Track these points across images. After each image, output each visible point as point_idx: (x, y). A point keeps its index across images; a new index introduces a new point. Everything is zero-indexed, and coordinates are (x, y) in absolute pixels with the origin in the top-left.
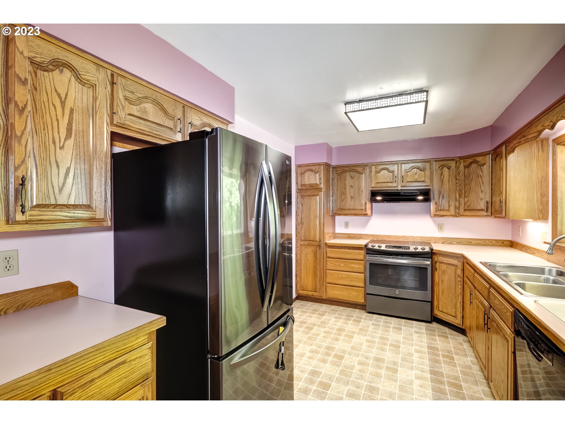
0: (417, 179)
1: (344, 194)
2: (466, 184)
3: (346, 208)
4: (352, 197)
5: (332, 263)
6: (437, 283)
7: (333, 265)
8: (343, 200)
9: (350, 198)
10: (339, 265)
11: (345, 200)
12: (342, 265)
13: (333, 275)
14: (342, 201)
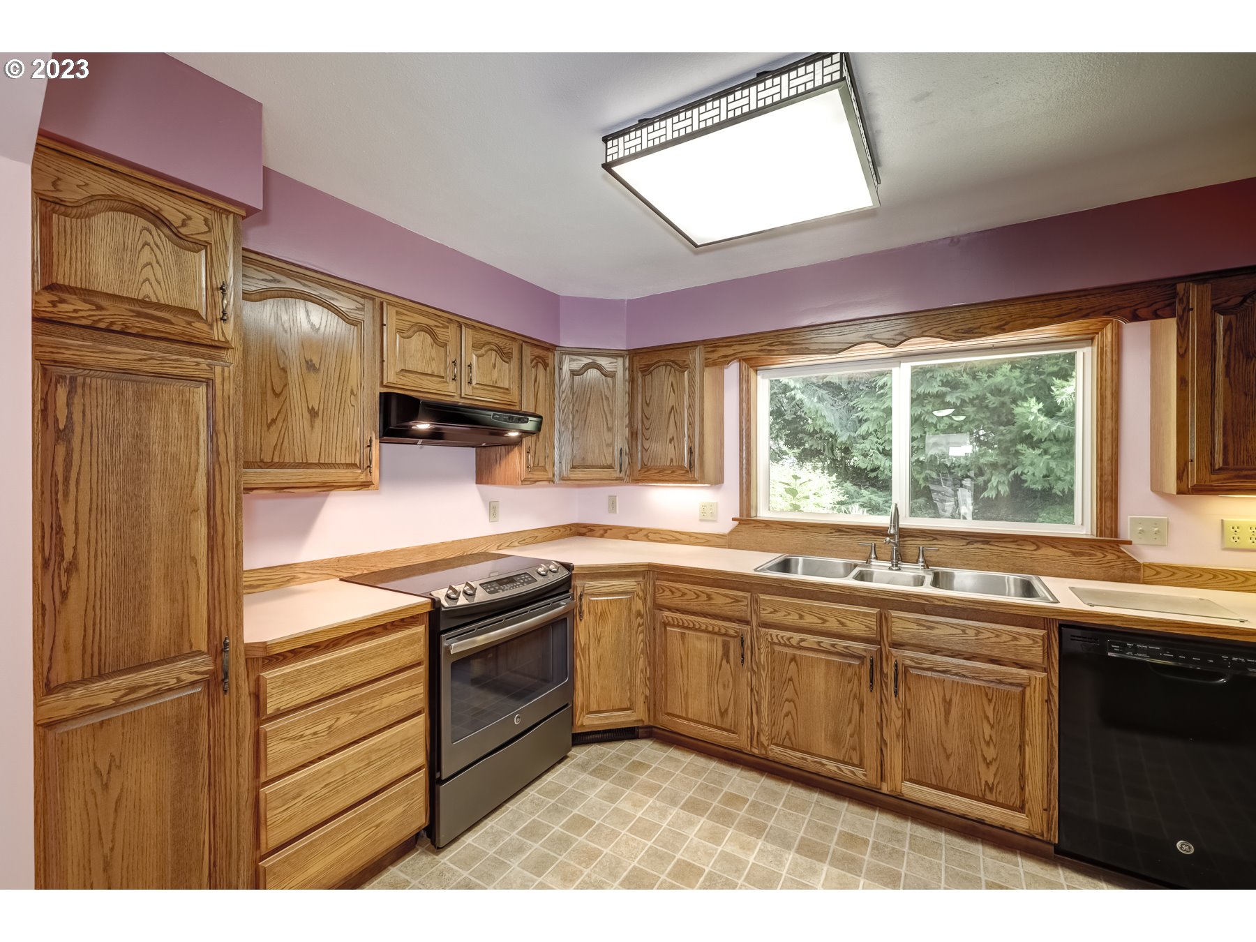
0: (496, 382)
1: (277, 395)
2: (577, 411)
3: (287, 460)
4: (313, 413)
5: (294, 738)
6: (583, 650)
7: (299, 743)
8: (274, 421)
9: (307, 415)
10: (330, 727)
11: (279, 423)
12: (346, 718)
13: (299, 795)
14: (269, 426)
